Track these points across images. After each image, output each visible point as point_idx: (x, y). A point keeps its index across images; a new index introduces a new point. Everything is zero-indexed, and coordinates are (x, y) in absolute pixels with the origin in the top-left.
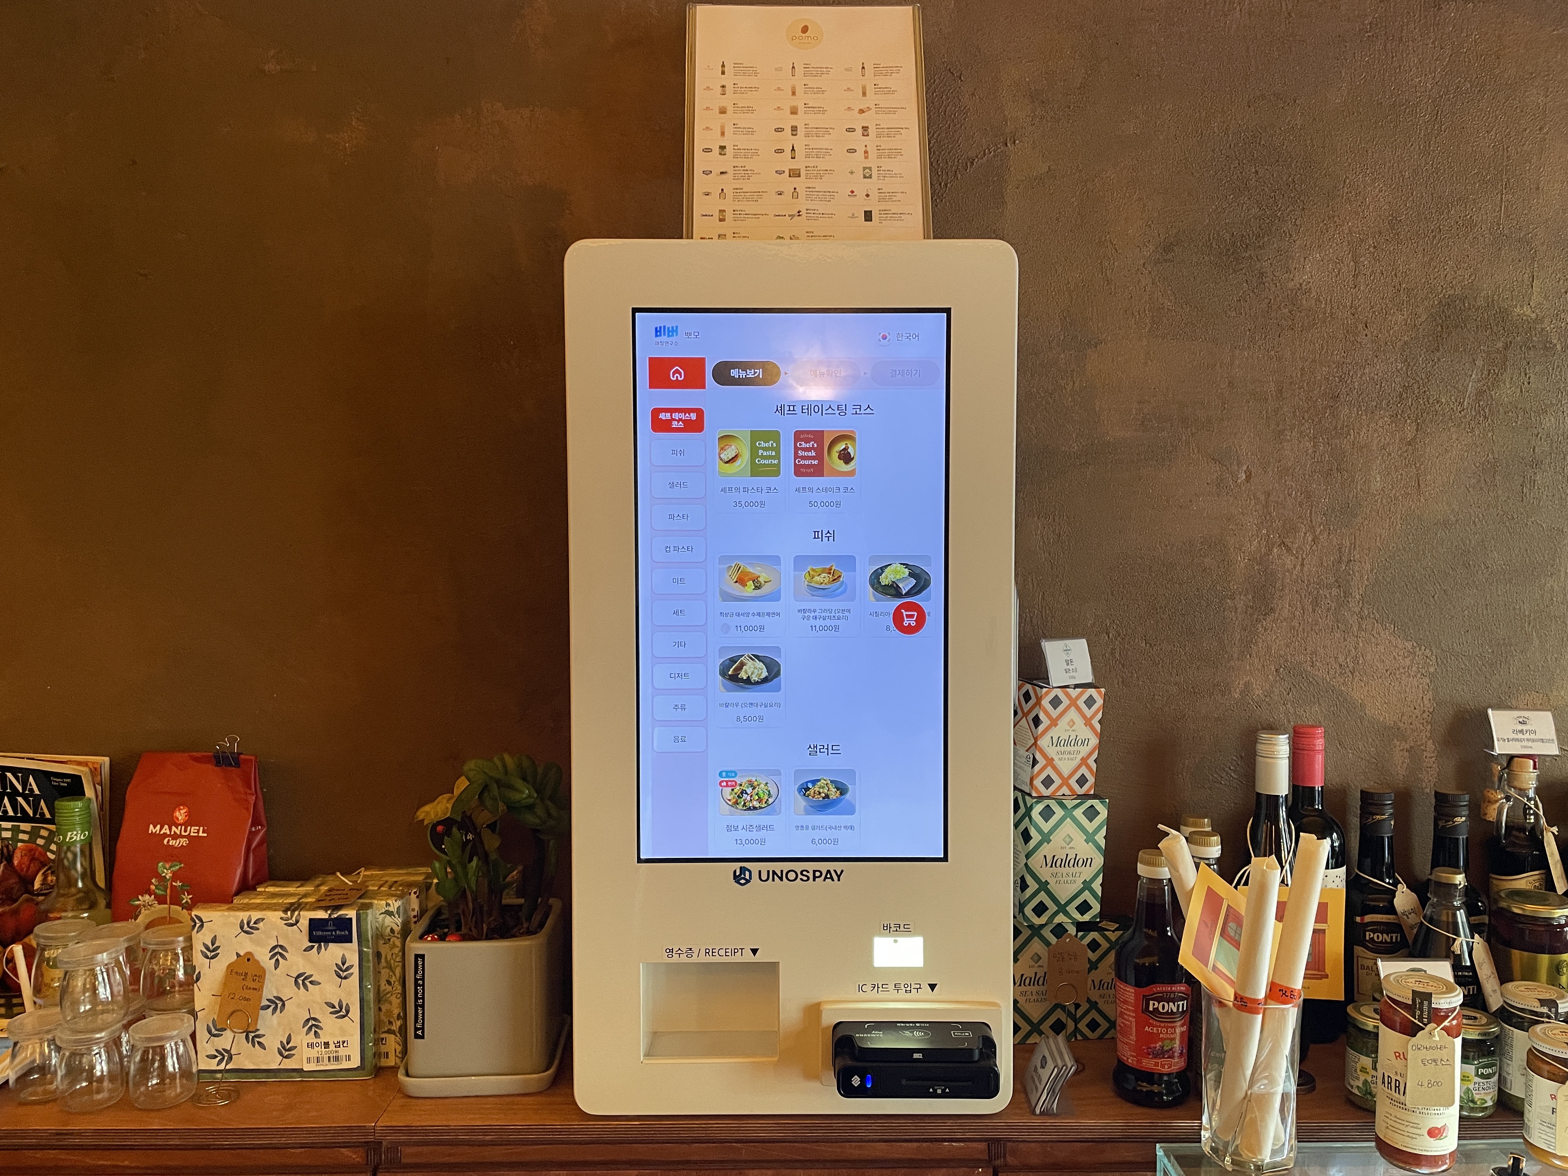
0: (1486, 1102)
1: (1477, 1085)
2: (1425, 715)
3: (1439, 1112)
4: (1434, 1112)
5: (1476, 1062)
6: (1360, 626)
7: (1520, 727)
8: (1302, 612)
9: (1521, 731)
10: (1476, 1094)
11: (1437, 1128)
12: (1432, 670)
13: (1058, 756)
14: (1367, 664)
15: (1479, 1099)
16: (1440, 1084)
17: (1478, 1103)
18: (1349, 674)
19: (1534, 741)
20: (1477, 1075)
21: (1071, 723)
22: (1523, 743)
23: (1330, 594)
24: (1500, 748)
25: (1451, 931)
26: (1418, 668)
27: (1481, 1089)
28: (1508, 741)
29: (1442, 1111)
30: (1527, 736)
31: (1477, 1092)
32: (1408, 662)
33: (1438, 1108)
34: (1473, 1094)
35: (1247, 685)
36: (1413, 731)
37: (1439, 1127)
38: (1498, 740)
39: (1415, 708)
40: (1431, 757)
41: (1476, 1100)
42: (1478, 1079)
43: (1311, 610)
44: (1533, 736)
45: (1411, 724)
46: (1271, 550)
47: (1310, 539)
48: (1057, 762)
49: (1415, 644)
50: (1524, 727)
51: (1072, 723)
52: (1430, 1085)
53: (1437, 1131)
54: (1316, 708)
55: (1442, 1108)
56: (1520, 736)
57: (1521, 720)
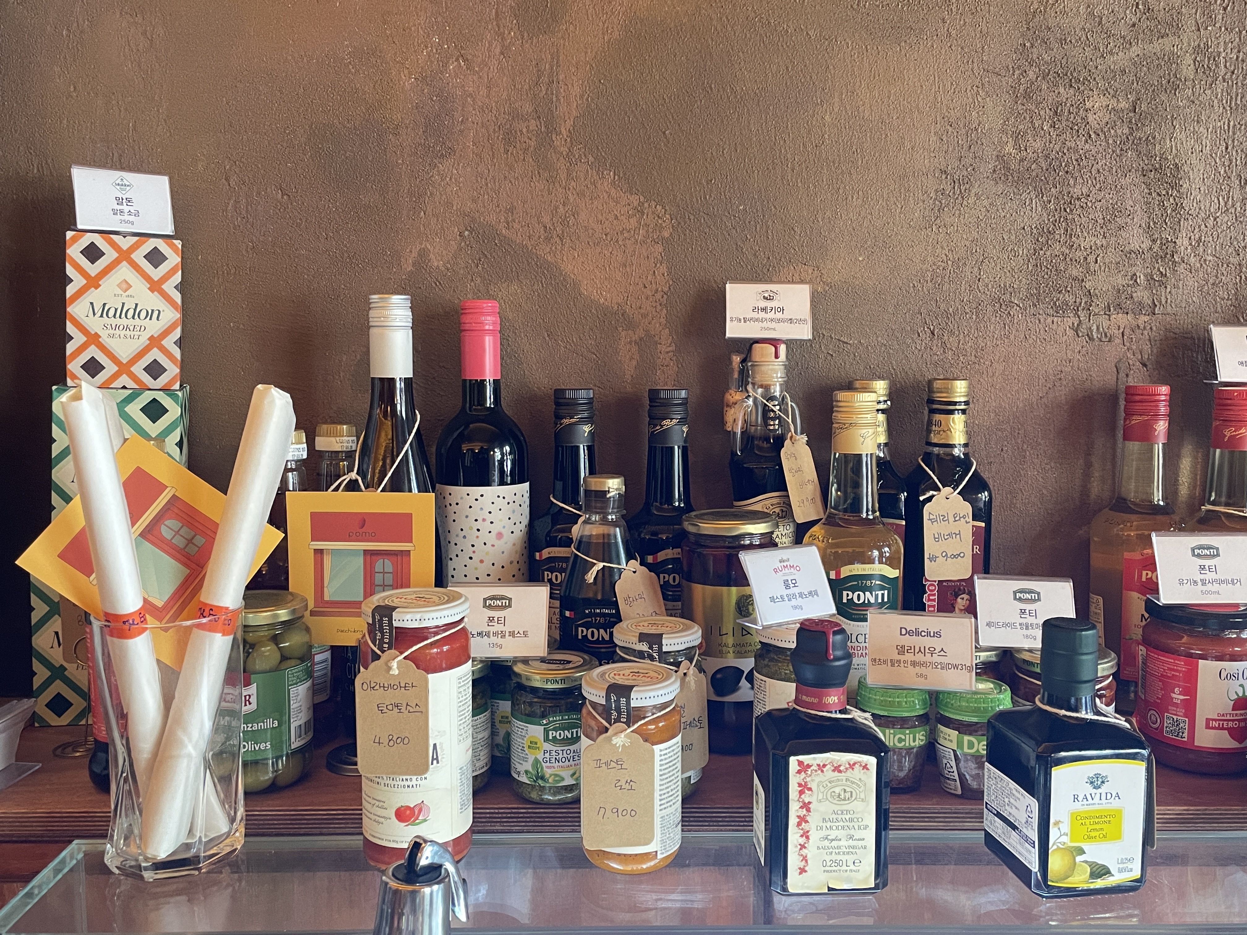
0: (563, 779)
1: (547, 755)
2: (658, 296)
3: (409, 783)
4: (402, 783)
5: (545, 722)
6: (569, 175)
7: (763, 304)
8: (491, 153)
9: (764, 309)
10: (547, 767)
11: (408, 808)
12: (666, 234)
13: (108, 332)
14: (579, 226)
15: (551, 775)
16: (406, 741)
17: (550, 780)
18: (558, 240)
19: (779, 321)
20: (546, 739)
21: (124, 286)
22: (765, 324)
23: (528, 127)
24: (733, 330)
25: (592, 554)
26: (647, 231)
27: (553, 760)
28: (745, 322)
29: (414, 782)
30: (771, 315)
31: (548, 764)
32: (633, 221)
33: (409, 777)
34: (542, 768)
35: (423, 254)
36: (644, 316)
37: (412, 806)
38: (732, 320)
39: (645, 287)
40: (667, 352)
41: (547, 776)
42: (547, 746)
43: (502, 150)
44: (779, 315)
45: (640, 308)
46: (446, 65)
47: (498, 51)
48: (105, 339)
49: (642, 199)
50: (769, 304)
51: (126, 286)
52: (391, 743)
53: (408, 812)
54: (514, 287)
55: (414, 778)
56: (762, 315)
57: (766, 295)
